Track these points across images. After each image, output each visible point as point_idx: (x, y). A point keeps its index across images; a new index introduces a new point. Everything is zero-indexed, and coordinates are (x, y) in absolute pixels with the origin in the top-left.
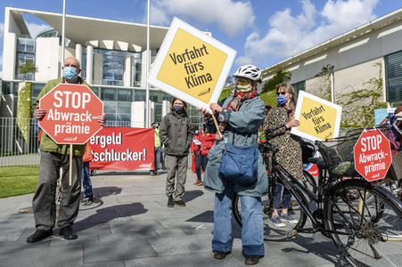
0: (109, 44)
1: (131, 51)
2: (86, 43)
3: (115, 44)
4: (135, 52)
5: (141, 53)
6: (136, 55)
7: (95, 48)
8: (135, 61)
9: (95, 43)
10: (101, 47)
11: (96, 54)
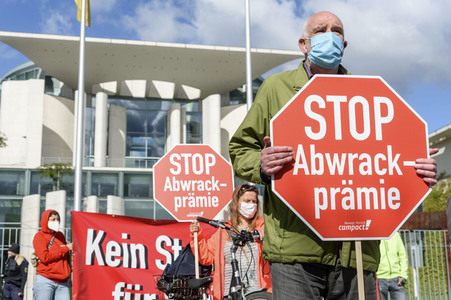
0: (137, 88)
1: (180, 99)
2: (94, 87)
3: (150, 88)
4: (187, 101)
5: (198, 101)
6: (189, 107)
7: (111, 96)
8: (189, 118)
9: (111, 87)
10: (122, 94)
11: (114, 108)
